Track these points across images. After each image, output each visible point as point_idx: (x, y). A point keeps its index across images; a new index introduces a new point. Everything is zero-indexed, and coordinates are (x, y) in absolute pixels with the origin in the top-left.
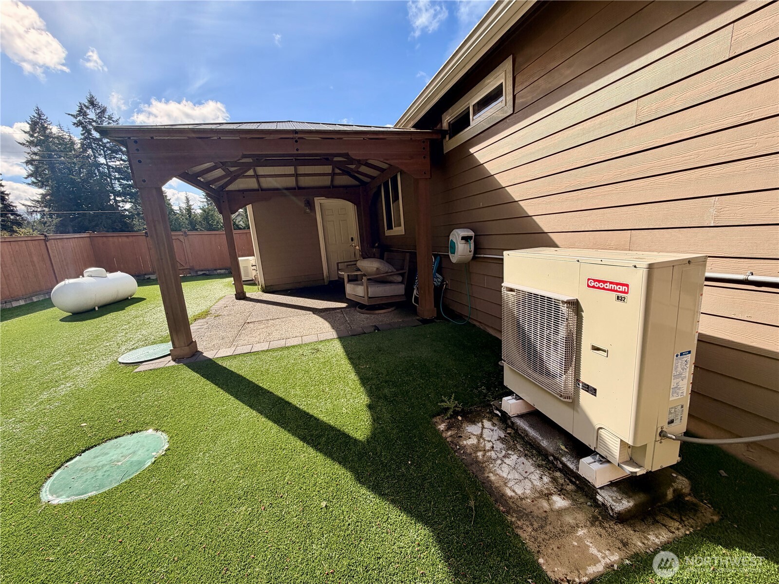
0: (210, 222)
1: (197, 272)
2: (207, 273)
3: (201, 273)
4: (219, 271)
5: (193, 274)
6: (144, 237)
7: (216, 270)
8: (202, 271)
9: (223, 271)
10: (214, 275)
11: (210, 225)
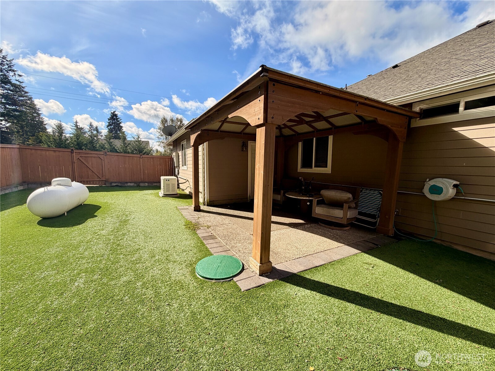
0: (94, 145)
1: (111, 183)
2: (120, 184)
3: (115, 184)
4: (129, 184)
5: (107, 185)
6: (70, 153)
7: (127, 183)
8: (116, 183)
9: (132, 184)
10: (125, 187)
11: (94, 147)
